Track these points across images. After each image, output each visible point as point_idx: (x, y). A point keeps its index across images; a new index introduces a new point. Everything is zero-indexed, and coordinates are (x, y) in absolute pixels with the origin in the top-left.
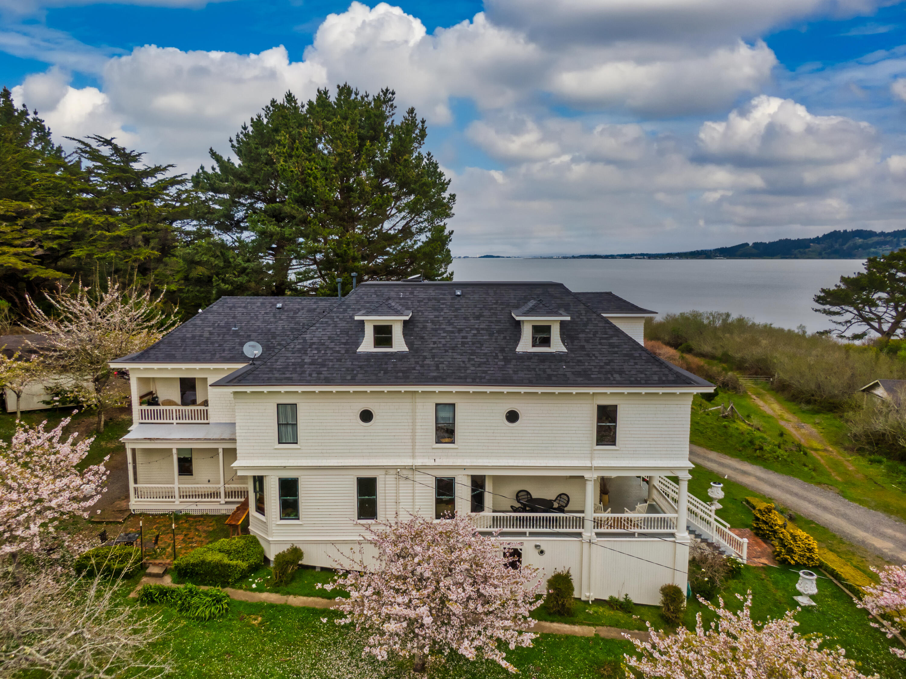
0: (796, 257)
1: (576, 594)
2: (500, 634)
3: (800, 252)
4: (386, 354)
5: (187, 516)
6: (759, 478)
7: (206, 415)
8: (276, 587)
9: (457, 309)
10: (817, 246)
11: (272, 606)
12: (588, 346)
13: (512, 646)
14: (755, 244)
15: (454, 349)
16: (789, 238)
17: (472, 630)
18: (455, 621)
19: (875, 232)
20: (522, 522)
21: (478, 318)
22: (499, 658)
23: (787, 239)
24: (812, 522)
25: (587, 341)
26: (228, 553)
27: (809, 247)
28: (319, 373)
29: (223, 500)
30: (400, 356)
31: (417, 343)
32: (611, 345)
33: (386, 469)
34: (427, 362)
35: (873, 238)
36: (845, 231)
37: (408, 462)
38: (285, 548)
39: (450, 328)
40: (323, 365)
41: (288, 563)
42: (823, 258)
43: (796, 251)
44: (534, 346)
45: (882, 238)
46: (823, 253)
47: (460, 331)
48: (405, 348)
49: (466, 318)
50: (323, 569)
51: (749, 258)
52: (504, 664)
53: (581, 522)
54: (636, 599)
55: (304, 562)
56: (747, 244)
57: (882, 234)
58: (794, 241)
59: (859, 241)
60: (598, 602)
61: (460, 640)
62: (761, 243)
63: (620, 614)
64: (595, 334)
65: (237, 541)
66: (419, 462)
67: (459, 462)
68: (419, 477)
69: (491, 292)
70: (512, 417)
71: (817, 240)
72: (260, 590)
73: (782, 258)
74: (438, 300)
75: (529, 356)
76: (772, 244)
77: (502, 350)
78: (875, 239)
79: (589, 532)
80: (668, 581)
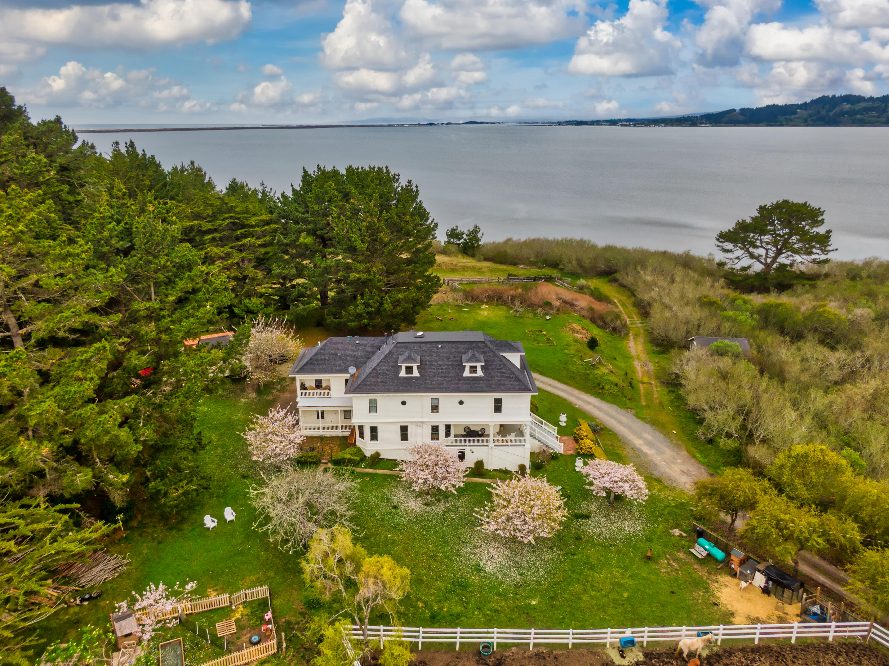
0: (782, 125)
1: (485, 468)
2: (453, 483)
3: (786, 119)
4: (410, 377)
5: (326, 437)
6: (595, 406)
7: (329, 394)
8: (371, 467)
9: (439, 355)
10: (804, 112)
11: (371, 474)
12: (492, 373)
13: (457, 487)
14: (742, 110)
15: (438, 375)
16: (776, 104)
17: (444, 481)
18: (439, 479)
19: (864, 97)
20: (466, 441)
21: (448, 359)
22: (453, 490)
23: (774, 105)
24: (611, 431)
25: (492, 370)
26: (351, 454)
27: (795, 113)
28: (385, 387)
29: (340, 430)
30: (416, 378)
31: (423, 372)
32: (502, 372)
33: (412, 423)
34: (427, 381)
35: (861, 104)
36: (834, 96)
37: (420, 420)
38: (373, 452)
39: (436, 365)
40: (386, 383)
41: (376, 458)
42: (807, 126)
43: (782, 118)
44: (470, 373)
45: (870, 104)
46: (809, 120)
47: (440, 366)
48: (418, 375)
49: (443, 359)
50: (387, 459)
51: (735, 126)
52: (454, 491)
53: (488, 441)
54: (509, 469)
55: (381, 457)
56: (734, 110)
57: (871, 99)
58: (782, 107)
59: (847, 106)
60: (494, 470)
61: (441, 485)
62: (748, 109)
63: (503, 474)
64: (496, 366)
65: (354, 450)
66: (424, 420)
67: (440, 420)
68: (424, 426)
69: (454, 345)
70: (461, 403)
71: (805, 106)
72: (365, 468)
73: (768, 125)
74: (431, 350)
75: (468, 378)
76: (760, 110)
77: (458, 375)
78: (863, 104)
79: (491, 444)
80: (522, 463)
